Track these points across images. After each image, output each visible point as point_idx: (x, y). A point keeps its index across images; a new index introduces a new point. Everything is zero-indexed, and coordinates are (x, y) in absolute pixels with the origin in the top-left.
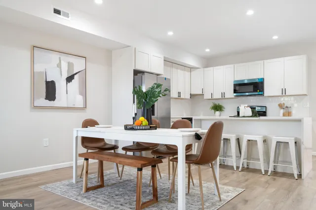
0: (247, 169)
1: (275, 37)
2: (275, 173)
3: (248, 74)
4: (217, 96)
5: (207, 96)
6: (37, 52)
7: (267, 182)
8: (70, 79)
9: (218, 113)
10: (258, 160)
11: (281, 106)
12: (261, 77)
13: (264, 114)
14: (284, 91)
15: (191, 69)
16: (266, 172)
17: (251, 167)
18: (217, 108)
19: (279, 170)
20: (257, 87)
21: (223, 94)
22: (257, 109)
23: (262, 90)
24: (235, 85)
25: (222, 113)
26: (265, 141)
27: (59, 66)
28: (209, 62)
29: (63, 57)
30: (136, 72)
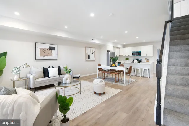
0: (136, 76)
1: (144, 41)
2: (143, 77)
3: (136, 50)
4: (127, 56)
5: (124, 56)
6: (87, 48)
7: (141, 79)
8: (92, 54)
9: (127, 60)
10: (139, 74)
11: (146, 59)
12: (140, 51)
13: (141, 61)
14: (147, 55)
15: (119, 48)
16: (141, 77)
17: (137, 75)
18: (127, 59)
19: (145, 76)
20: (139, 54)
21: (129, 55)
22: (139, 60)
23: (140, 54)
24: (132, 53)
25: (129, 60)
26: (141, 69)
27: (90, 51)
28: (124, 46)
29: (91, 48)
30: (107, 51)
